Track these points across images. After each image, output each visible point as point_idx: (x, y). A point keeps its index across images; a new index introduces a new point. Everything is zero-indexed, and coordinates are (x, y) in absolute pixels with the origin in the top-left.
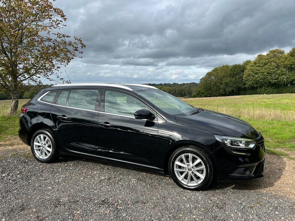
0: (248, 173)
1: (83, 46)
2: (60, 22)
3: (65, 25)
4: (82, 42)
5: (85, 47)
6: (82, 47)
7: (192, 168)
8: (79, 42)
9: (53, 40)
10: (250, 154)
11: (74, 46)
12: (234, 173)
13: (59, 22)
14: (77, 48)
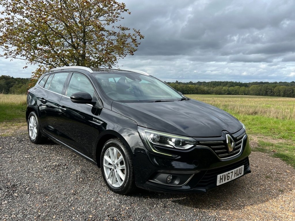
0: (177, 182)
1: (142, 37)
2: (119, 15)
3: (123, 18)
4: (141, 34)
5: (143, 38)
6: (140, 38)
7: (116, 165)
8: (137, 34)
9: (117, 33)
10: (180, 157)
11: (133, 38)
12: (155, 180)
13: (117, 15)
14: (136, 40)
